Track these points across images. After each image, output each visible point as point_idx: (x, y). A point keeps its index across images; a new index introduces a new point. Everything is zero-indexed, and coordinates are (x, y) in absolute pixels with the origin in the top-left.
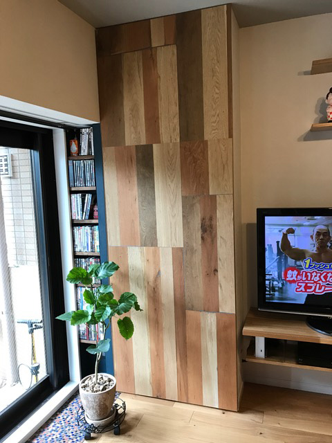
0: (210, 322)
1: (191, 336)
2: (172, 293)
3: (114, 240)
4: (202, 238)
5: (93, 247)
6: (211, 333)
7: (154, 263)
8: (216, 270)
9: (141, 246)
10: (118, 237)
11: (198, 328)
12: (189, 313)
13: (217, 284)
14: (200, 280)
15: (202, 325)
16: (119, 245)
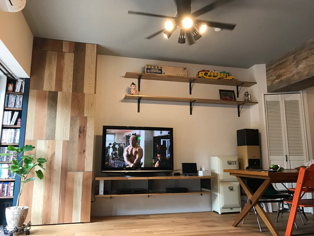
0: (80, 176)
1: (69, 185)
2: (61, 163)
4: (79, 136)
5: (14, 140)
6: (79, 182)
7: (52, 148)
8: (84, 151)
9: (46, 139)
11: (73, 180)
12: (68, 173)
13: (84, 158)
14: (76, 156)
15: (75, 178)
16: (32, 139)
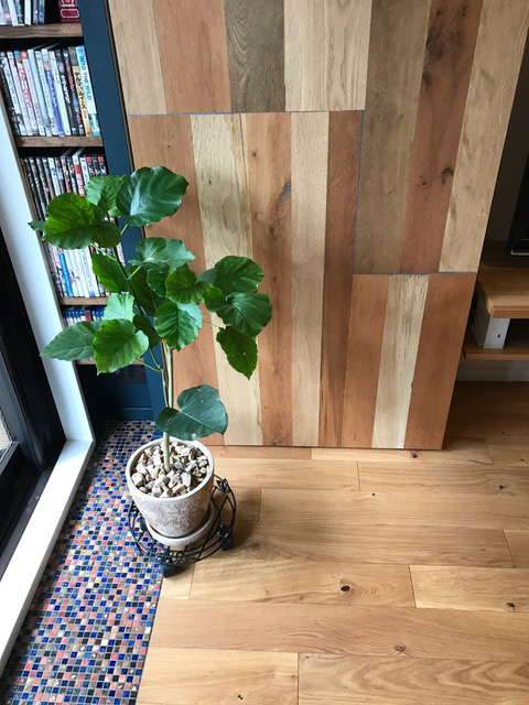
2: (321, 236)
3: (144, 96)
5: (75, 120)
8: (449, 171)
10: (158, 84)
11: (380, 310)
12: (361, 280)
13: (446, 205)
15: (391, 303)
16: (162, 110)
